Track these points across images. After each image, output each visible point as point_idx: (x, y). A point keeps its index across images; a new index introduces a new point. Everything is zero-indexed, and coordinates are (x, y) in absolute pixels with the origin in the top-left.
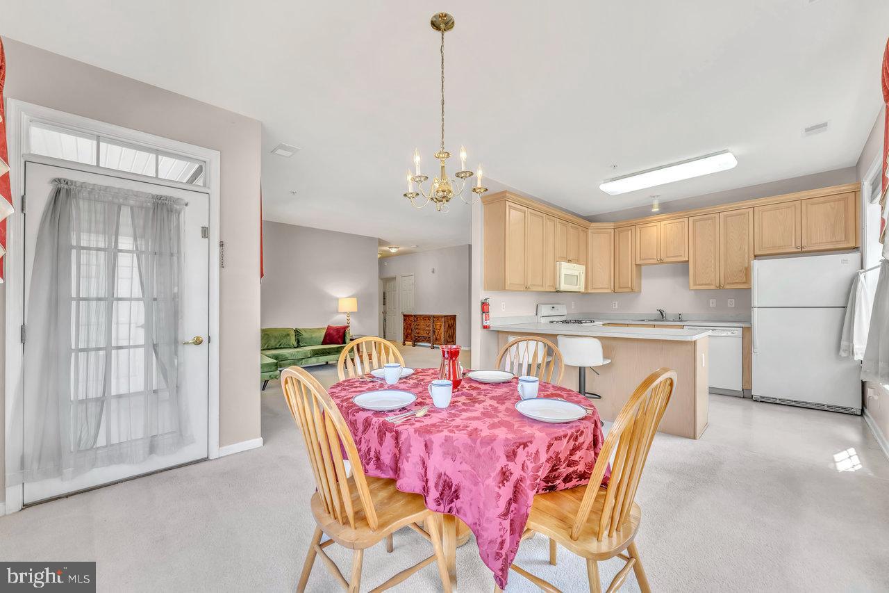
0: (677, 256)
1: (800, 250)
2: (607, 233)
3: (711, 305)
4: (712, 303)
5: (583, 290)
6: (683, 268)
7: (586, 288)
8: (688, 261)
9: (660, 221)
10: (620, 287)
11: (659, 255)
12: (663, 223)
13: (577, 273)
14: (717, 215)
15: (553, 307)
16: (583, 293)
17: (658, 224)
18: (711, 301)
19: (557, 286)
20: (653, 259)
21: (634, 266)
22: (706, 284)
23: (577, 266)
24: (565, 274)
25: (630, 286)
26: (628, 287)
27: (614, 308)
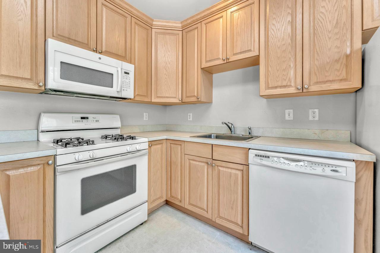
0: (244, 52)
2: (174, 34)
3: (287, 118)
4: (289, 115)
8: (258, 58)
10: (186, 96)
13: (108, 70)
15: (85, 118)
18: (287, 111)
22: (282, 87)
23: (109, 60)
24: (61, 62)
25: (196, 95)
26: (194, 96)
27: (189, 120)
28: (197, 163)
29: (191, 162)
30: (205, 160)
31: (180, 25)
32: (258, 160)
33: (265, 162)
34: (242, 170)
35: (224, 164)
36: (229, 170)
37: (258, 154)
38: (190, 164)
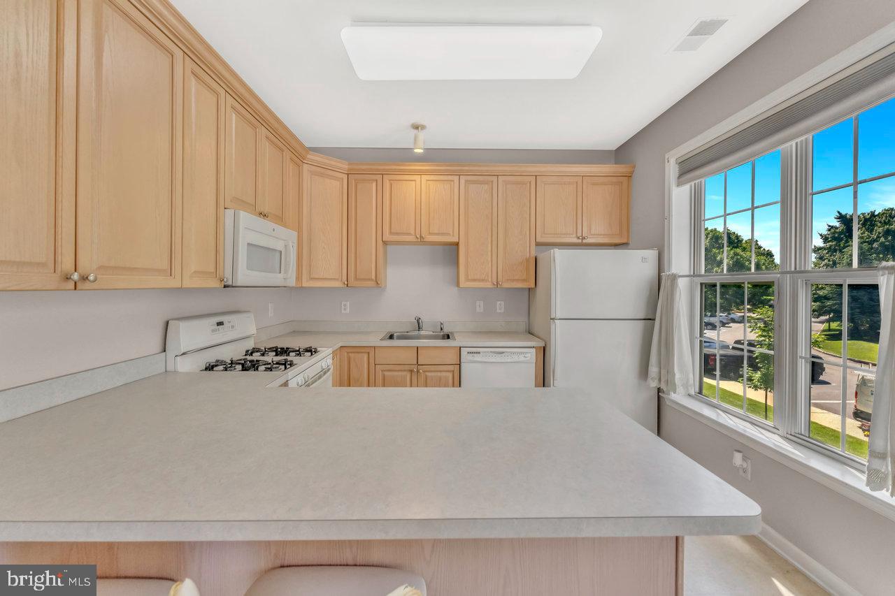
0: (443, 234)
1: (580, 241)
2: (336, 178)
3: (478, 310)
4: (480, 306)
5: (292, 282)
6: (451, 252)
7: (299, 278)
8: (457, 244)
9: (421, 173)
10: (356, 279)
11: (418, 231)
12: (425, 178)
13: (279, 246)
14: (495, 179)
15: (220, 324)
16: (291, 288)
17: (417, 178)
18: (478, 303)
19: (228, 274)
20: (409, 234)
21: (380, 242)
22: (479, 280)
23: (281, 230)
24: (248, 244)
25: (373, 277)
26: (370, 280)
27: (343, 311)
28: (396, 373)
29: (386, 373)
30: (407, 367)
31: (347, 167)
32: (470, 357)
33: (477, 358)
34: (453, 371)
35: (432, 368)
36: (439, 374)
37: (470, 351)
38: (384, 376)
